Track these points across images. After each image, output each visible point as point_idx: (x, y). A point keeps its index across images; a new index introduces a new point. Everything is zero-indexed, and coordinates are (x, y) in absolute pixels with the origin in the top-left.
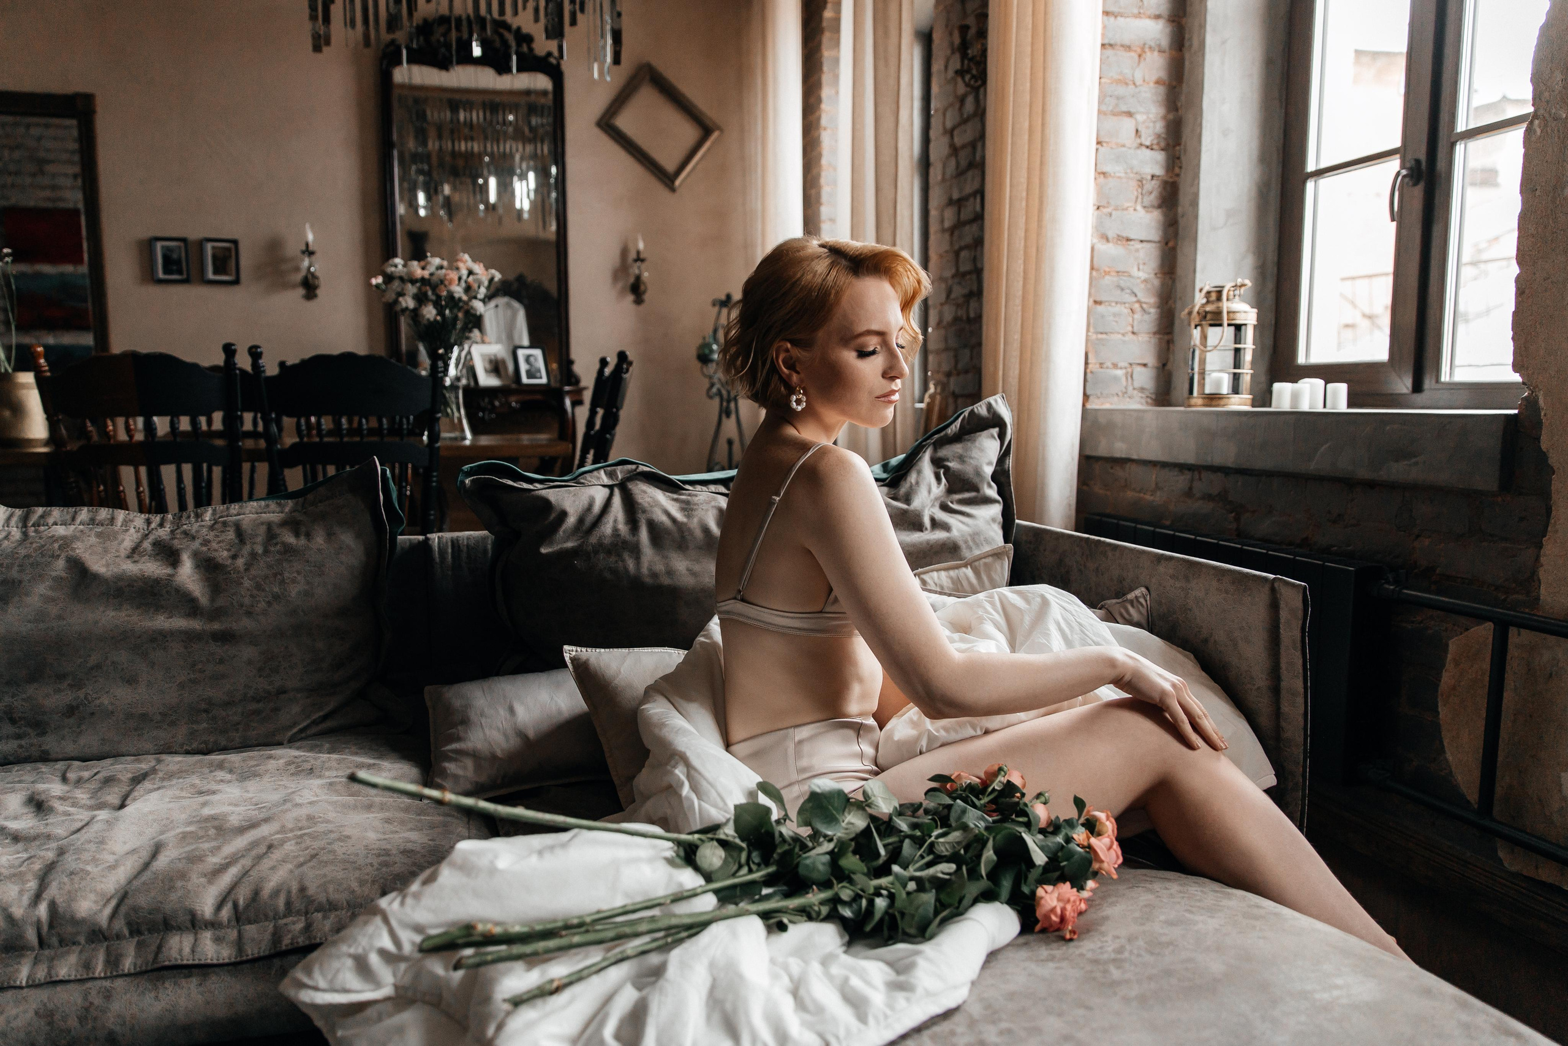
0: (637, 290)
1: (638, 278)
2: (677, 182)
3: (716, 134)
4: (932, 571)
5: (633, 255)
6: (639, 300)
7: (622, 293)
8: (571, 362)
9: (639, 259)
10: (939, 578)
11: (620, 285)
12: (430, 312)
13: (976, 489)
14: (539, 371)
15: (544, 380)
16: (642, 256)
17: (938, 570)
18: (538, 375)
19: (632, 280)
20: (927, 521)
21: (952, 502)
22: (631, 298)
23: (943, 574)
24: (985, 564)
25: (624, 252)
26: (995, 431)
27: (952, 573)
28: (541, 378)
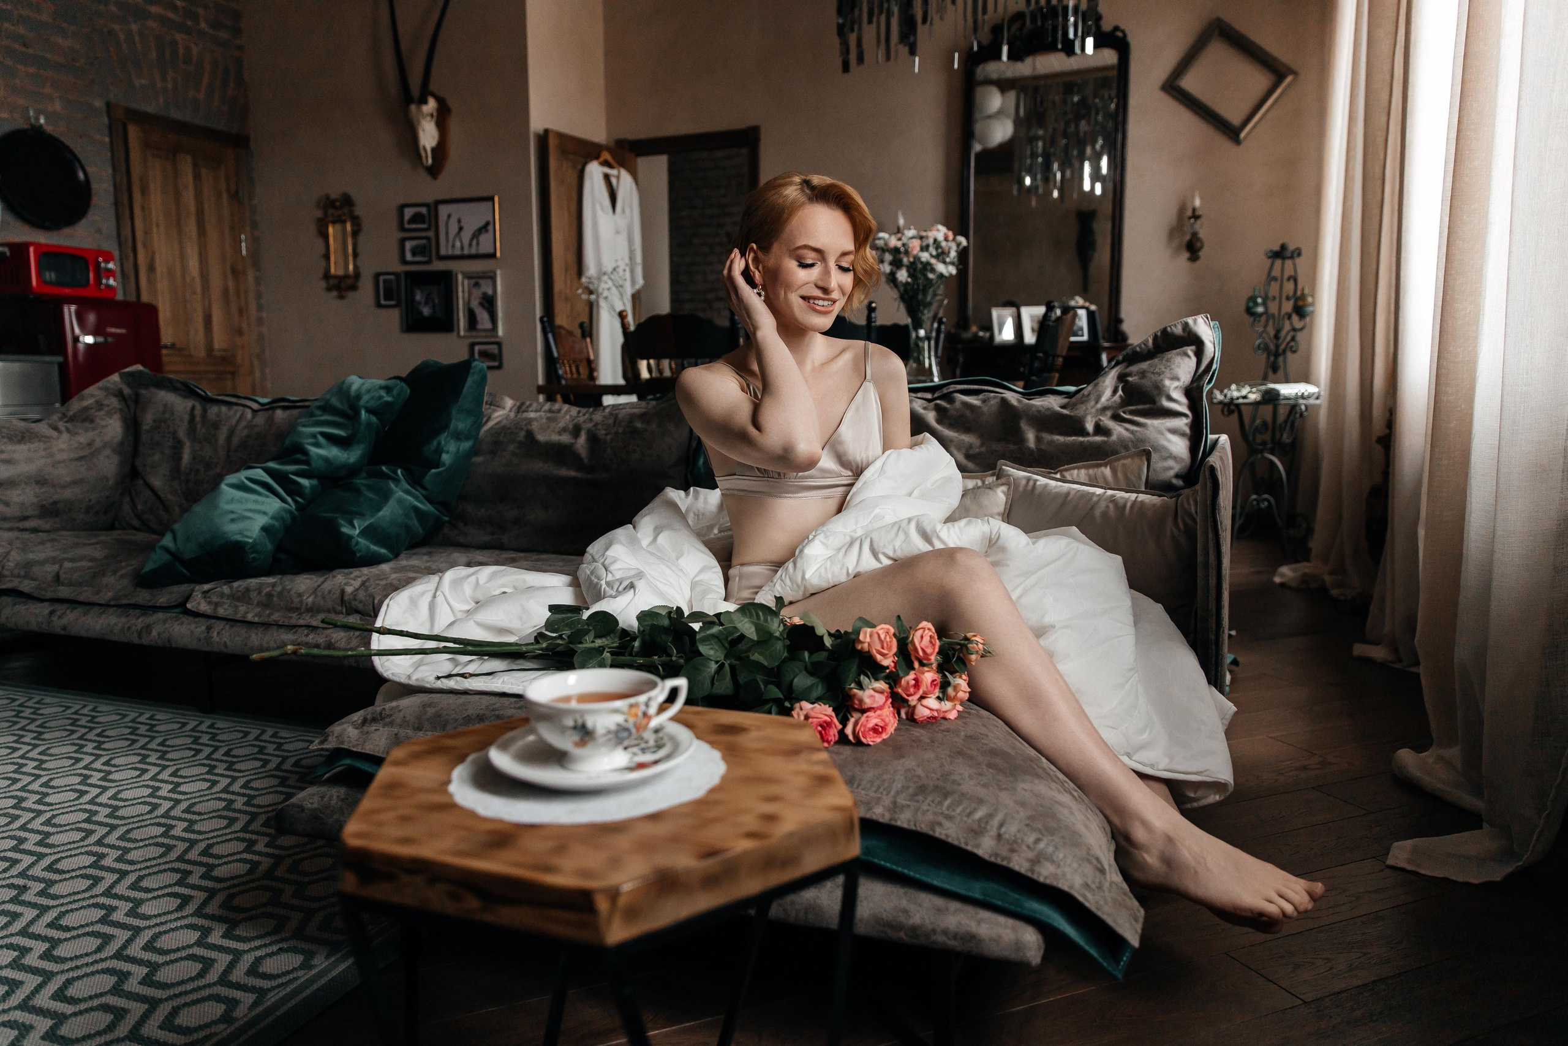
0: (1193, 248)
1: (1195, 235)
2: (1242, 135)
3: (1289, 79)
4: (1074, 468)
5: (1189, 213)
6: (1194, 256)
7: (1177, 250)
8: (1120, 321)
9: (1196, 217)
10: (1078, 475)
11: (1176, 243)
12: (902, 276)
13: (1152, 401)
14: (1081, 329)
15: (1085, 338)
16: (1197, 213)
17: (1079, 468)
18: (1080, 333)
19: (1188, 237)
20: (1090, 427)
21: (1124, 413)
22: (1186, 255)
23: (1083, 471)
24: (1124, 465)
25: (1182, 210)
26: (1190, 350)
27: (1091, 471)
28: (1083, 335)
